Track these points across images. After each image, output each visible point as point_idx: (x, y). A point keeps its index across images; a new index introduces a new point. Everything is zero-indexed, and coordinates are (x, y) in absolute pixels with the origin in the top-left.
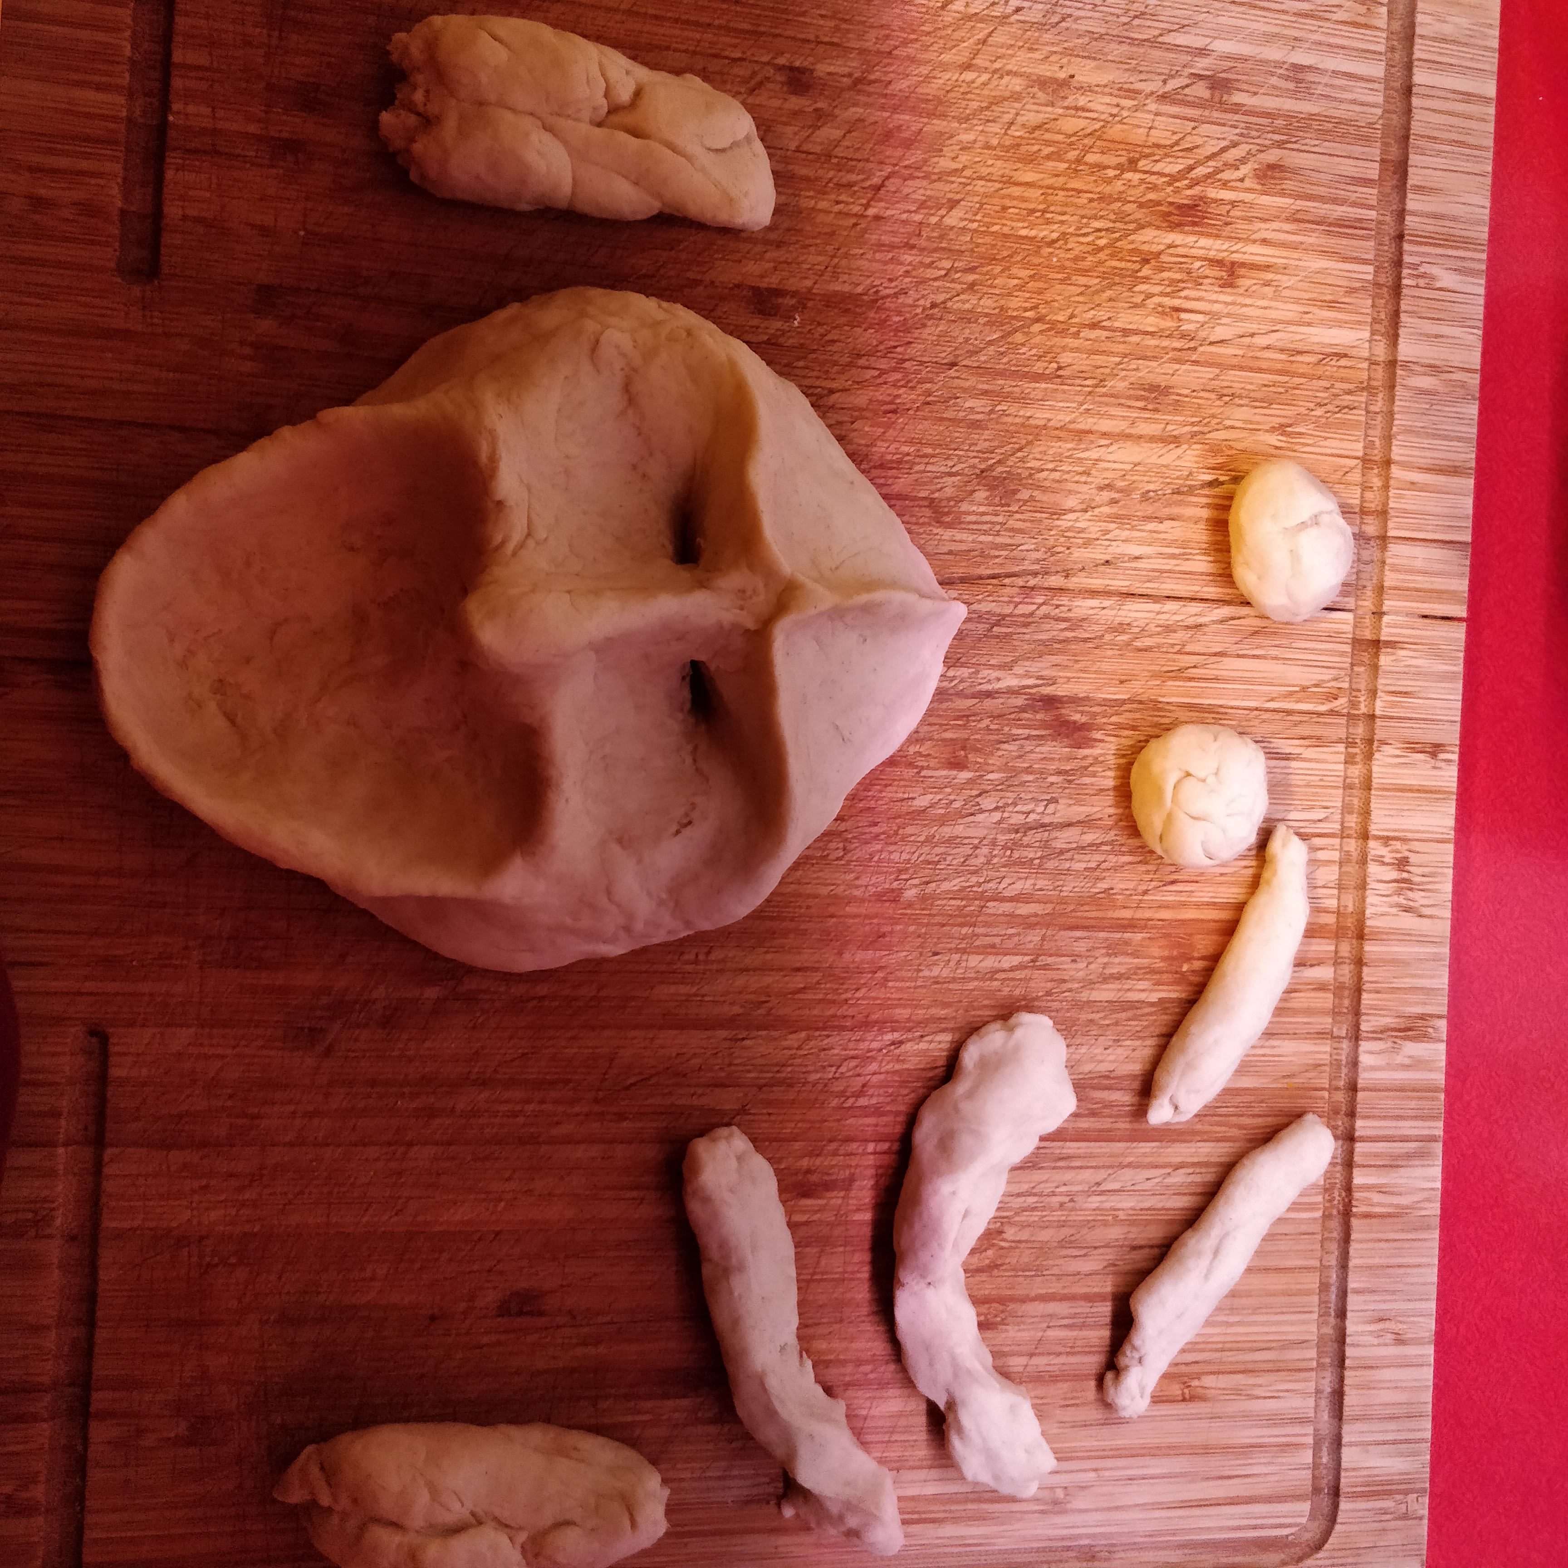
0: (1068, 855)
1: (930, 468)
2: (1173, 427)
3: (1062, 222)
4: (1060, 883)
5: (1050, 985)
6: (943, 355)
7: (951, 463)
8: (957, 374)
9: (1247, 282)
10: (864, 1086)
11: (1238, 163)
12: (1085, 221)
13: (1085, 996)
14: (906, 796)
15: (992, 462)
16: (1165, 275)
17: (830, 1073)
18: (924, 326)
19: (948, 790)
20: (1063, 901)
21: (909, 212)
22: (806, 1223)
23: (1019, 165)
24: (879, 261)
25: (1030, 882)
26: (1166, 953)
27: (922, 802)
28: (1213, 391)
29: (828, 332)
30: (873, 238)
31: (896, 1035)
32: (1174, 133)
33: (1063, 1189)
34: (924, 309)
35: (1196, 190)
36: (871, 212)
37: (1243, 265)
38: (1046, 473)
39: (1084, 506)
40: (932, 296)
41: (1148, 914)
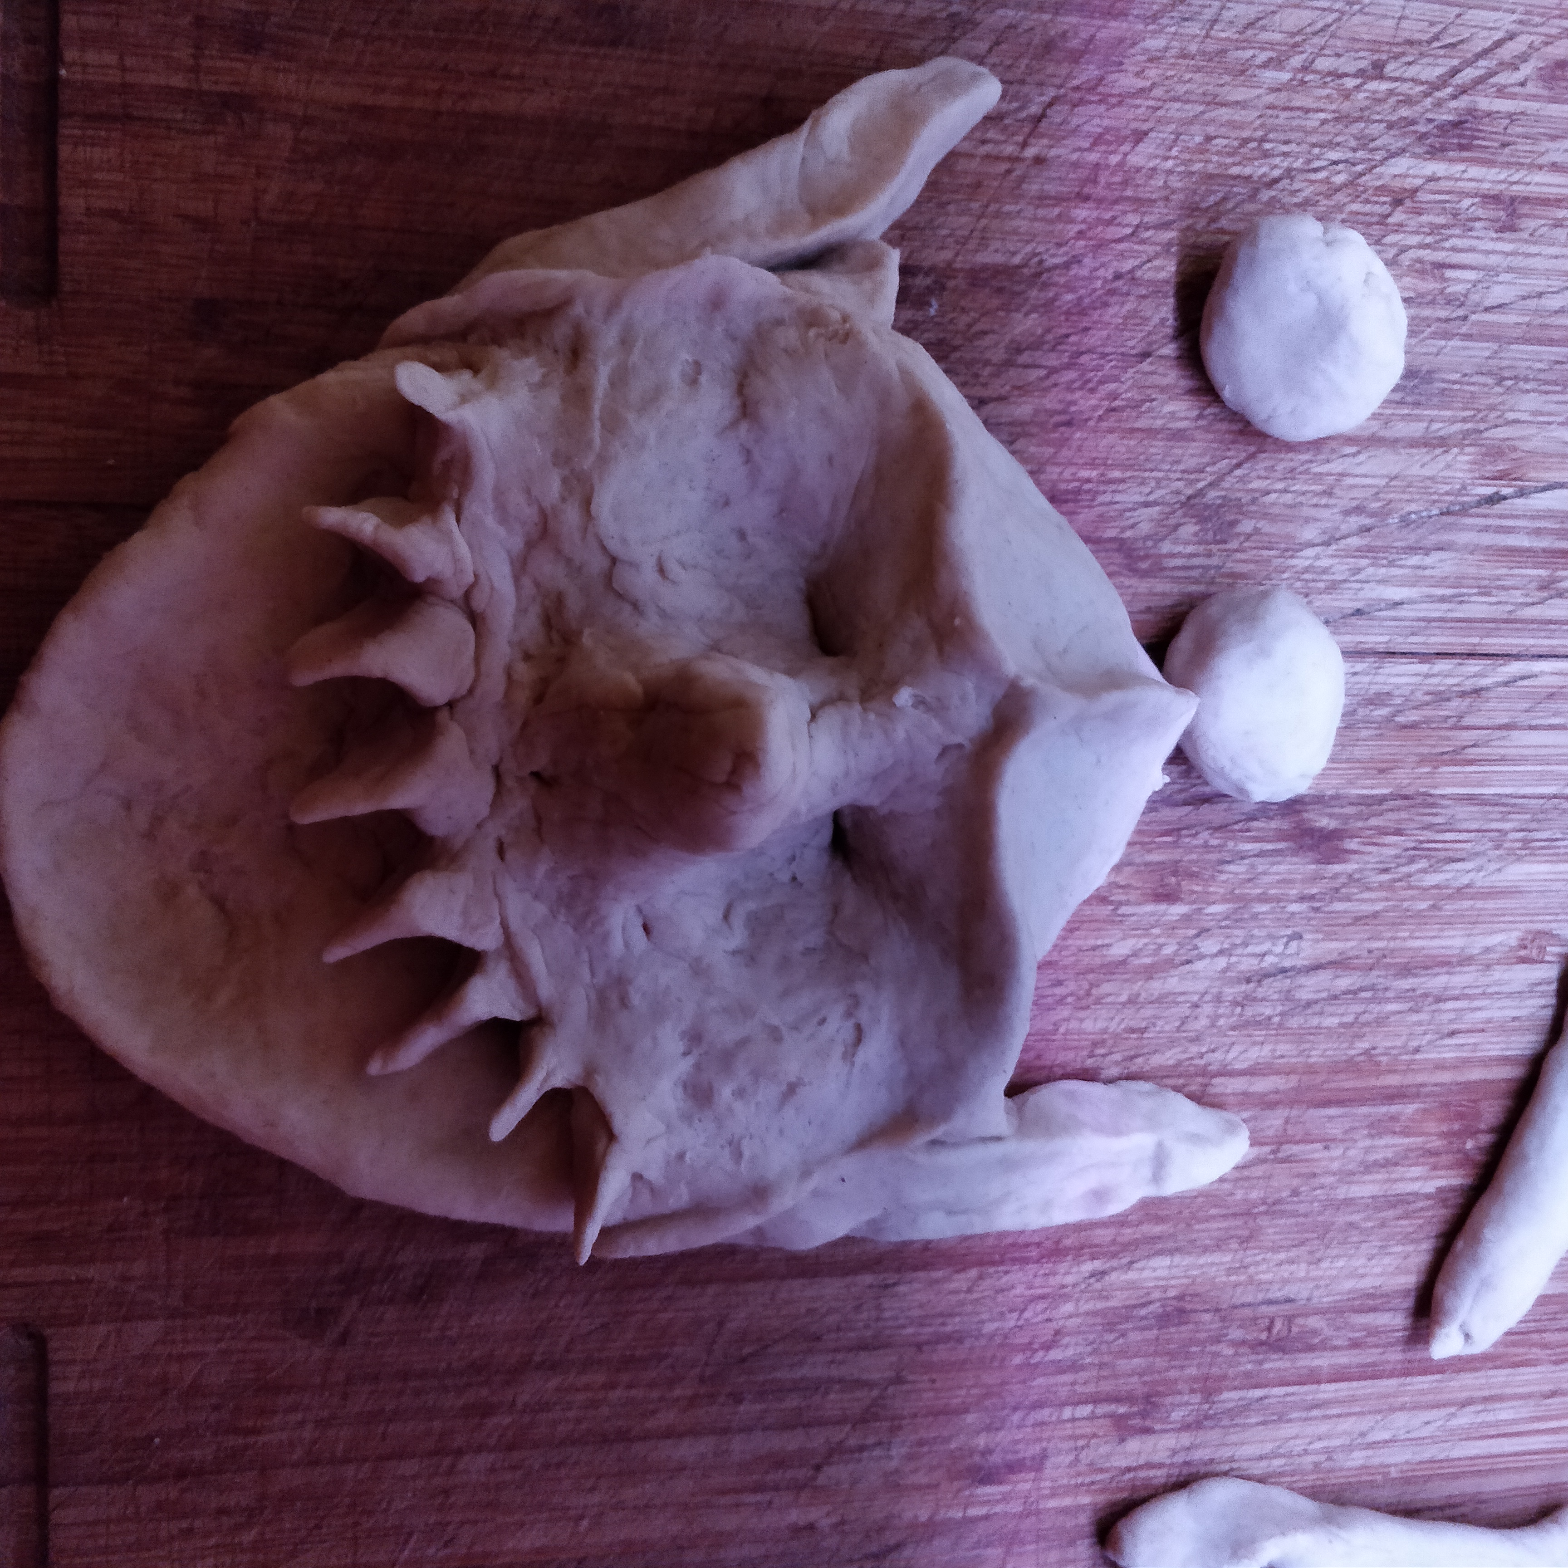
0: (1317, 1008)
1: (1118, 497)
2: (1441, 425)
3: (1285, 154)
4: (1307, 1046)
5: (1295, 1182)
6: (1131, 343)
7: (1147, 490)
8: (1153, 368)
9: (1532, 224)
10: (1057, 1333)
11: (1517, 61)
12: (1316, 151)
13: (1342, 1192)
14: (1099, 942)
15: (1201, 485)
16: (1425, 219)
17: (1011, 1321)
18: (1106, 305)
19: (1156, 931)
20: (1311, 1070)
21: (1080, 149)
22: (986, 1517)
23: (1227, 78)
24: (1043, 219)
25: (1267, 1048)
26: (1444, 1128)
27: (1120, 949)
28: (1489, 373)
29: (976, 321)
30: (1033, 188)
31: (1097, 1265)
32: (1432, 24)
33: (1319, 1445)
34: (1106, 281)
35: (1463, 102)
36: (1030, 152)
37: (1526, 200)
38: (1273, 496)
39: (1325, 538)
40: (1115, 263)
41: (1420, 1078)
